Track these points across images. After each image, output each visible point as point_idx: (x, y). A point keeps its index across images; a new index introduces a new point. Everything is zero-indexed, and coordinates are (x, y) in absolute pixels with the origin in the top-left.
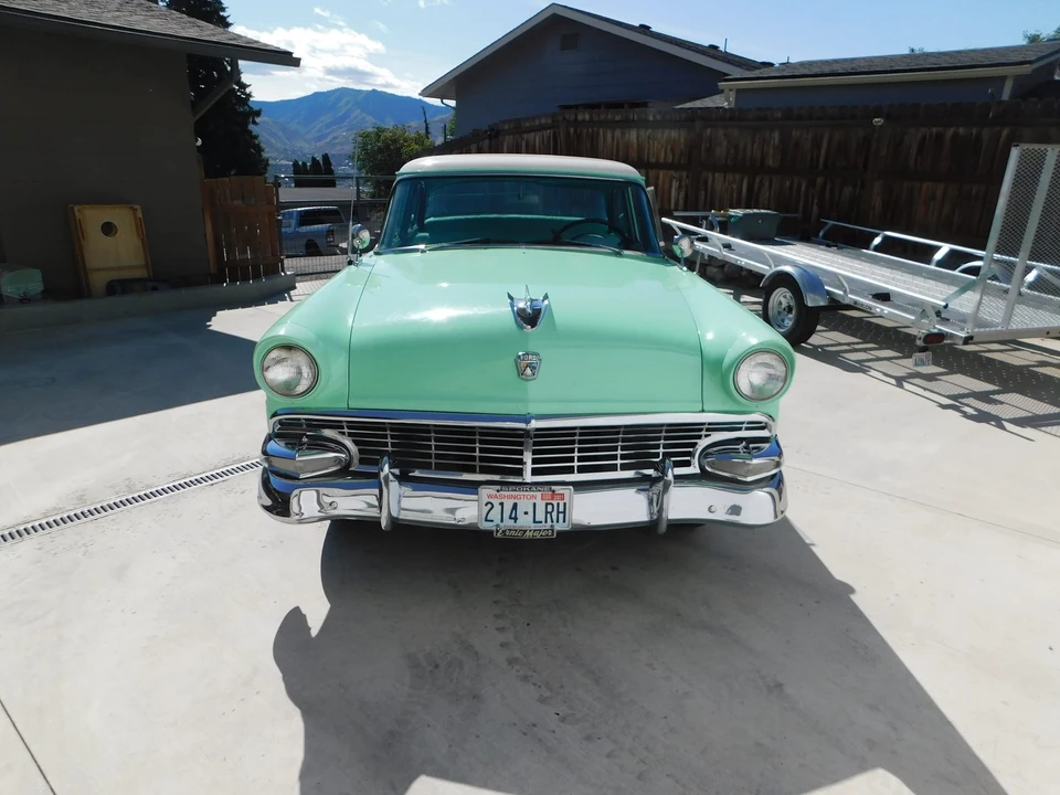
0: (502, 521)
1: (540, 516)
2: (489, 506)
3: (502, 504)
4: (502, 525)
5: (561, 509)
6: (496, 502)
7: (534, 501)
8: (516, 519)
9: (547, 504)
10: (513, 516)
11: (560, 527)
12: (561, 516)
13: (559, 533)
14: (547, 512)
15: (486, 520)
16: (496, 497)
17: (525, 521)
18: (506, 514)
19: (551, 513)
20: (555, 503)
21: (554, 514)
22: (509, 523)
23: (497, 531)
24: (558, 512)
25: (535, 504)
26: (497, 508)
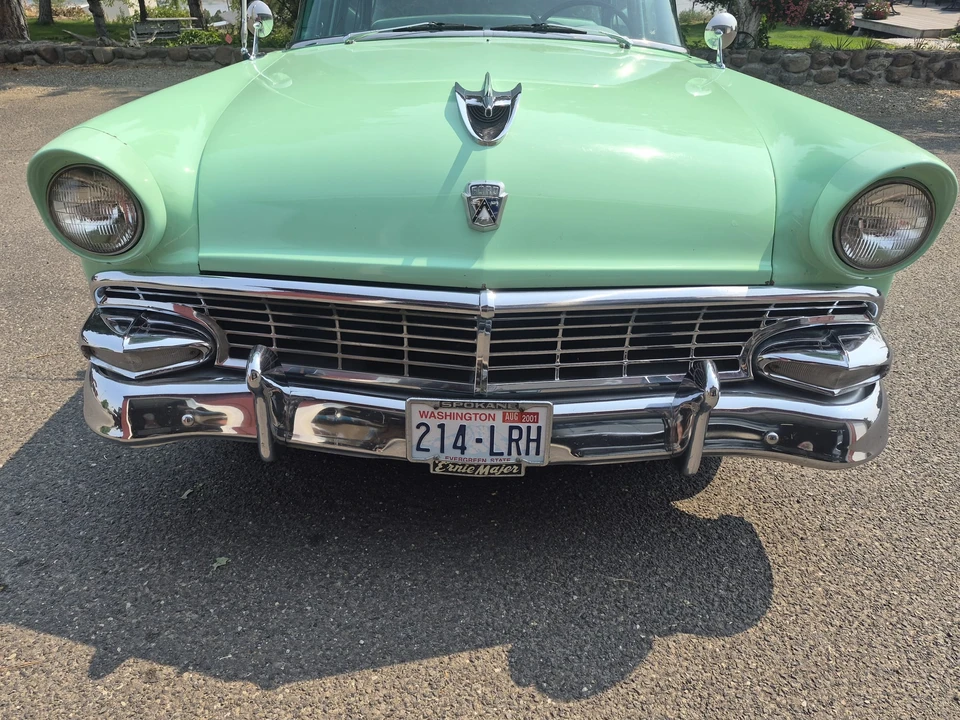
0: (442, 451)
1: (501, 445)
2: (423, 429)
3: (442, 426)
4: (442, 457)
5: (533, 436)
6: (433, 423)
7: (491, 423)
8: (463, 449)
9: (511, 428)
10: (459, 444)
11: (531, 460)
12: (533, 445)
13: (530, 470)
14: (511, 440)
15: (419, 449)
16: (432, 415)
17: (476, 452)
18: (449, 441)
19: (517, 441)
20: (524, 426)
21: (523, 444)
22: (451, 454)
23: (436, 465)
24: (529, 440)
25: (492, 428)
26: (435, 433)
